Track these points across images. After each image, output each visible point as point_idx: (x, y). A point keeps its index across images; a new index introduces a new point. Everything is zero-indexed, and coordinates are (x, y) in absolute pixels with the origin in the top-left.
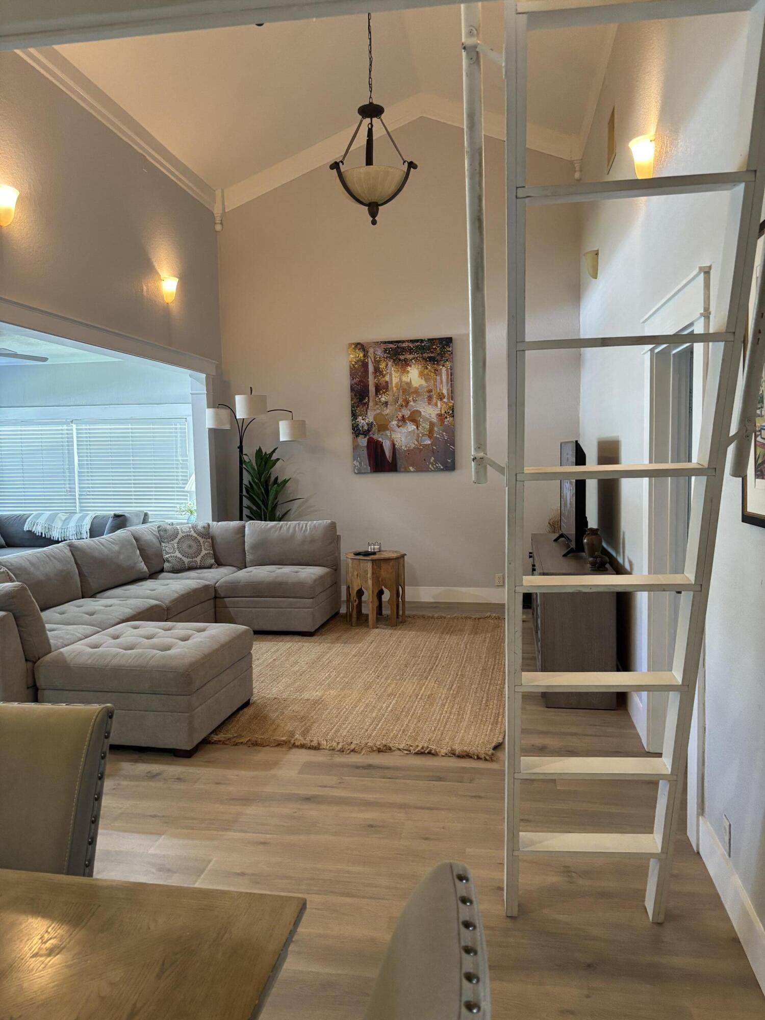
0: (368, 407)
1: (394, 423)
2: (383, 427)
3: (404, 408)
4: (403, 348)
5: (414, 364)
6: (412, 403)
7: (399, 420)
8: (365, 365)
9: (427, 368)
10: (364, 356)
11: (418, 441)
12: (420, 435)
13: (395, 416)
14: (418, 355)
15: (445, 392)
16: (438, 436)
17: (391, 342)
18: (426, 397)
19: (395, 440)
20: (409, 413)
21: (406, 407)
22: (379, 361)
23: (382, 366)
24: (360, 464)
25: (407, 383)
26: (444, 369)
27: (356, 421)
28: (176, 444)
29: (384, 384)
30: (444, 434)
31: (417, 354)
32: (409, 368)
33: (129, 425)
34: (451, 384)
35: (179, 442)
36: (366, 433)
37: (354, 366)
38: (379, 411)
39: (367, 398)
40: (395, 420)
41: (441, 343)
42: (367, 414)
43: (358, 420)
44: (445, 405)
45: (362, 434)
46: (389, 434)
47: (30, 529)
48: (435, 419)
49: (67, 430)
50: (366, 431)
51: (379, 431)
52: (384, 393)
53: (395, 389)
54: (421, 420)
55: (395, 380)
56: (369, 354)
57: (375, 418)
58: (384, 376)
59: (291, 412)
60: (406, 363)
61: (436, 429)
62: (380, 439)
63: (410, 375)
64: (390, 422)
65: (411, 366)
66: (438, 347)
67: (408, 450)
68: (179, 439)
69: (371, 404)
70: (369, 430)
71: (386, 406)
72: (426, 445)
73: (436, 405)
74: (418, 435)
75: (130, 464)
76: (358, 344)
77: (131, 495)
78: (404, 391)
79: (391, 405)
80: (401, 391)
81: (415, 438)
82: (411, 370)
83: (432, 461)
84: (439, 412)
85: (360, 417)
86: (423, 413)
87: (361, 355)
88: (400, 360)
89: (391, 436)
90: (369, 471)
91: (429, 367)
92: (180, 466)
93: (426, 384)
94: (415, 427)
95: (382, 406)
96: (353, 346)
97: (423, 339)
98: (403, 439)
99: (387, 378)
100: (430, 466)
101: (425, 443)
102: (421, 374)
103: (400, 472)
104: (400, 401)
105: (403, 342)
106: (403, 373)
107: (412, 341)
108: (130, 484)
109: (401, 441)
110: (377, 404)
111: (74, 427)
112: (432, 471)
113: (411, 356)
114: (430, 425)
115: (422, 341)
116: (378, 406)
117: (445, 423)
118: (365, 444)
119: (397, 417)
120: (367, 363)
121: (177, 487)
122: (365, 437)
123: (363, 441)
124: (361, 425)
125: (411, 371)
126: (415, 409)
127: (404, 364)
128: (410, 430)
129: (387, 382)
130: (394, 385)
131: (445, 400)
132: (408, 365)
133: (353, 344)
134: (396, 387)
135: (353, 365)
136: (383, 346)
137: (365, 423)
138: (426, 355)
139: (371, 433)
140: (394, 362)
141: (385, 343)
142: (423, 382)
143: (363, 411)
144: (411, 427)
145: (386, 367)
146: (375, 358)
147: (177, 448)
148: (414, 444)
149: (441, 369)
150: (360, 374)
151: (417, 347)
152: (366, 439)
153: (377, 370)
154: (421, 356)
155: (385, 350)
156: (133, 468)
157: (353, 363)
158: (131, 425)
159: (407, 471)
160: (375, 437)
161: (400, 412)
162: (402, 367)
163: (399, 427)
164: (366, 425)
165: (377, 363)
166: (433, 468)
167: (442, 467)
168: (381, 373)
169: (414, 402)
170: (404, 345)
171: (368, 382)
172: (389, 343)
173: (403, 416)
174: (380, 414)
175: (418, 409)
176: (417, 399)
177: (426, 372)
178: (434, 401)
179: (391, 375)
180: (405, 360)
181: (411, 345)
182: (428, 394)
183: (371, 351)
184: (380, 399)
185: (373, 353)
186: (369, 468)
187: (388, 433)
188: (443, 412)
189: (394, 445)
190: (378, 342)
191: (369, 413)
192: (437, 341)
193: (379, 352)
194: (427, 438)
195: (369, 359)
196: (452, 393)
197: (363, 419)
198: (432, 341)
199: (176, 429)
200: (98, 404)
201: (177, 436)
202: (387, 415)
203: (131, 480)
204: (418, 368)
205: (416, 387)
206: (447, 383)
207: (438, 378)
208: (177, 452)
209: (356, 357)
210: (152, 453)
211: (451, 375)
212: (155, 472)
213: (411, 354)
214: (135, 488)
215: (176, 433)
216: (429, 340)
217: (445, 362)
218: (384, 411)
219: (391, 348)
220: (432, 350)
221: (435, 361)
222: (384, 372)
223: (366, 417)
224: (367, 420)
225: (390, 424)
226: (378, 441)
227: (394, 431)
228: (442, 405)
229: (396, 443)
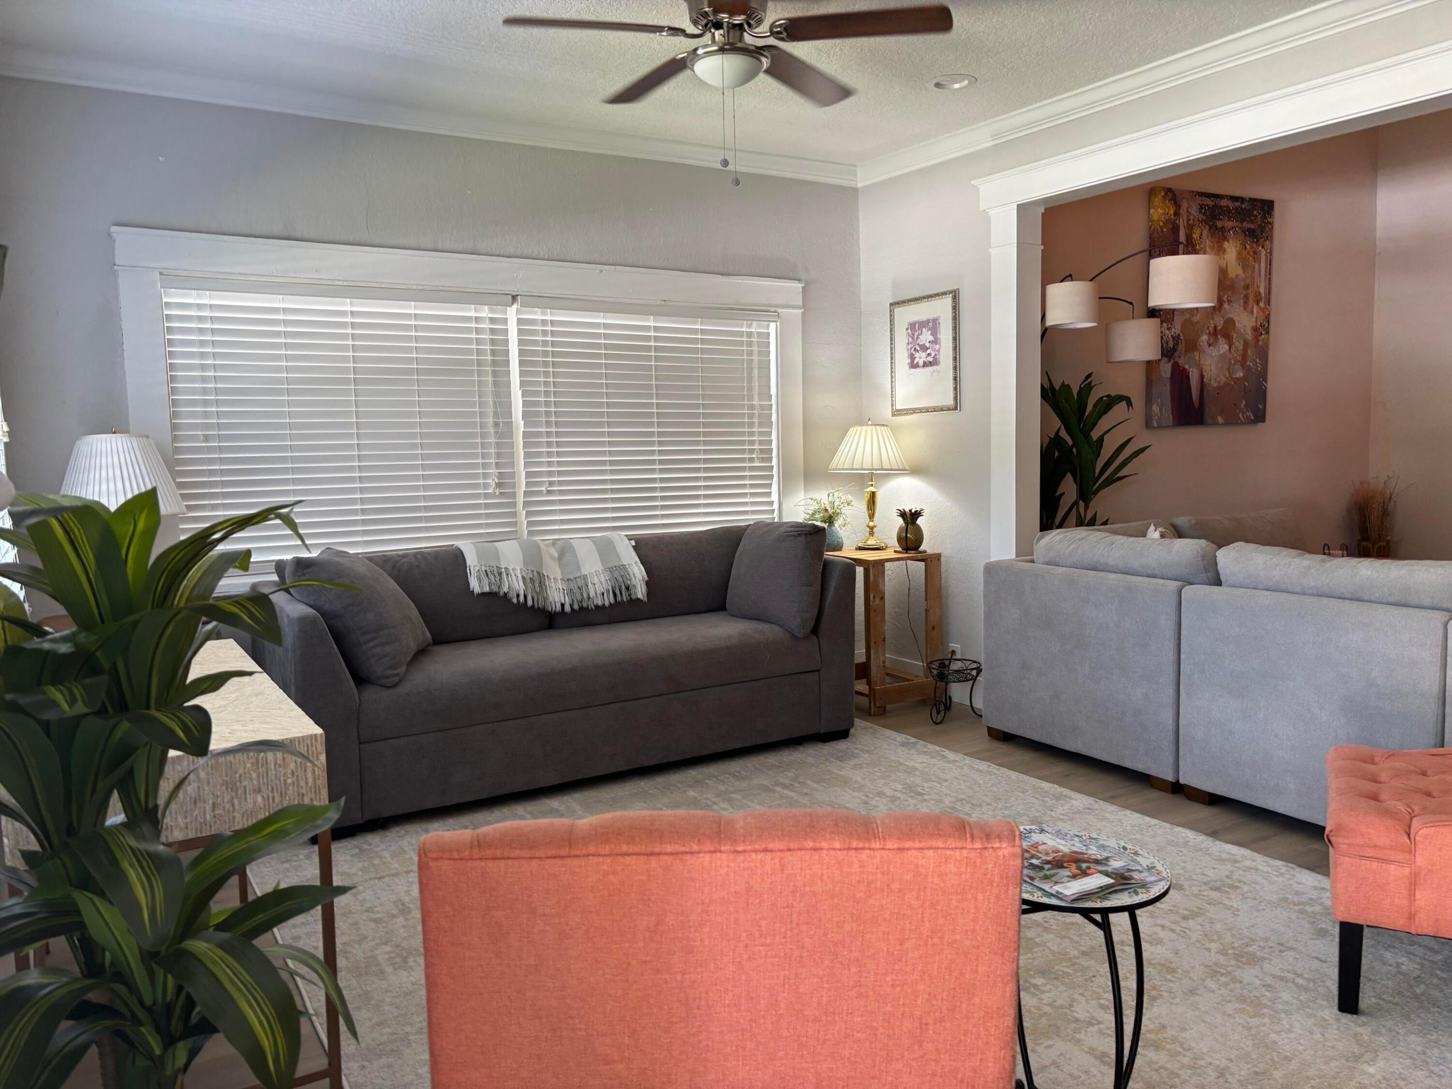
1: (1205, 338)
3: (1217, 312)
4: (1221, 207)
5: (1233, 238)
6: (1226, 306)
7: (1210, 334)
8: (1175, 230)
9: (1246, 248)
10: (1176, 214)
11: (1229, 373)
12: (1233, 362)
13: (1206, 327)
14: (1237, 224)
15: (1262, 290)
16: (1251, 364)
17: (1209, 195)
18: (1242, 296)
19: (1203, 367)
20: (1222, 322)
21: (1220, 311)
22: (1193, 226)
23: (1196, 235)
24: (1161, 410)
25: (1222, 270)
26: (1263, 252)
28: (750, 370)
30: (1258, 361)
31: (1237, 221)
32: (1226, 245)
33: (648, 320)
34: (1269, 278)
35: (755, 364)
37: (1162, 231)
40: (1206, 334)
41: (1262, 209)
42: (1173, 321)
44: (1261, 313)
45: (1166, 356)
46: (1197, 358)
47: (495, 589)
48: (1249, 336)
49: (492, 320)
51: (1186, 351)
56: (1181, 211)
57: (1183, 327)
59: (1131, 303)
60: (1223, 235)
61: (1249, 352)
62: (1187, 367)
63: (1227, 257)
64: (1200, 337)
65: (1228, 241)
66: (1259, 214)
67: (1218, 387)
68: (755, 358)
73: (1252, 312)
74: (1230, 360)
75: (652, 415)
76: (1169, 190)
77: (653, 489)
82: (1228, 247)
83: (1242, 407)
84: (1254, 324)
86: (1237, 325)
87: (1172, 212)
88: (1216, 227)
89: (1199, 361)
90: (1171, 425)
91: (1248, 247)
92: (756, 420)
93: (1243, 275)
94: (1227, 348)
96: (1163, 194)
97: (1244, 196)
98: (1213, 368)
100: (1241, 414)
102: (1239, 254)
103: (1207, 424)
105: (1221, 197)
106: (1219, 251)
107: (1234, 199)
108: (652, 462)
109: (1211, 370)
111: (512, 313)
112: (1242, 423)
113: (1229, 224)
114: (1244, 345)
115: (1241, 200)
117: (1260, 343)
118: (1169, 375)
119: (1208, 328)
120: (1178, 227)
121: (752, 469)
122: (1169, 361)
123: (1166, 369)
125: (1227, 250)
126: (1229, 316)
127: (1221, 236)
128: (1222, 352)
131: (1262, 304)
132: (1225, 238)
133: (1163, 189)
135: (1161, 227)
136: (1199, 200)
137: (1170, 336)
138: (1246, 225)
140: (1210, 230)
141: (1202, 194)
142: (1239, 271)
144: (1223, 347)
145: (1200, 238)
146: (1188, 220)
147: (750, 379)
149: (1260, 251)
151: (1237, 208)
152: (1170, 366)
153: (1189, 241)
154: (1240, 225)
155: (1201, 207)
156: (659, 425)
157: (1161, 224)
158: (654, 320)
159: (1215, 424)
160: (1181, 362)
161: (1212, 319)
162: (1218, 242)
163: (1210, 345)
165: (1190, 227)
167: (1253, 418)
168: (1194, 246)
169: (1229, 305)
170: (1224, 203)
172: (1206, 196)
173: (1215, 327)
176: (1232, 299)
177: (1245, 252)
178: (1250, 305)
179: (1205, 252)
180: (1223, 230)
181: (1231, 205)
182: (1244, 292)
183: (1184, 205)
185: (1186, 209)
186: (1171, 417)
187: (1196, 354)
189: (1202, 377)
190: (1193, 192)
191: (1175, 319)
192: (1258, 203)
193: (1194, 211)
194: (1238, 366)
195: (1181, 220)
197: (1168, 329)
198: (1253, 201)
199: (750, 334)
200: (577, 258)
201: (750, 353)
202: (1197, 323)
203: (652, 453)
204: (1236, 246)
205: (1232, 279)
206: (1266, 276)
207: (1257, 266)
208: (750, 389)
209: (1165, 213)
210: (699, 391)
211: (1270, 263)
212: (705, 434)
213: (1229, 219)
214: (662, 471)
215: (750, 344)
216: (1250, 199)
217: (1265, 240)
218: (1193, 316)
219: (1207, 205)
220: (1253, 218)
221: (1256, 237)
222: (1197, 247)
223: (1171, 324)
224: (1173, 330)
225: (1200, 340)
226: (1184, 369)
227: (1204, 352)
228: (1258, 313)
229: (1204, 374)
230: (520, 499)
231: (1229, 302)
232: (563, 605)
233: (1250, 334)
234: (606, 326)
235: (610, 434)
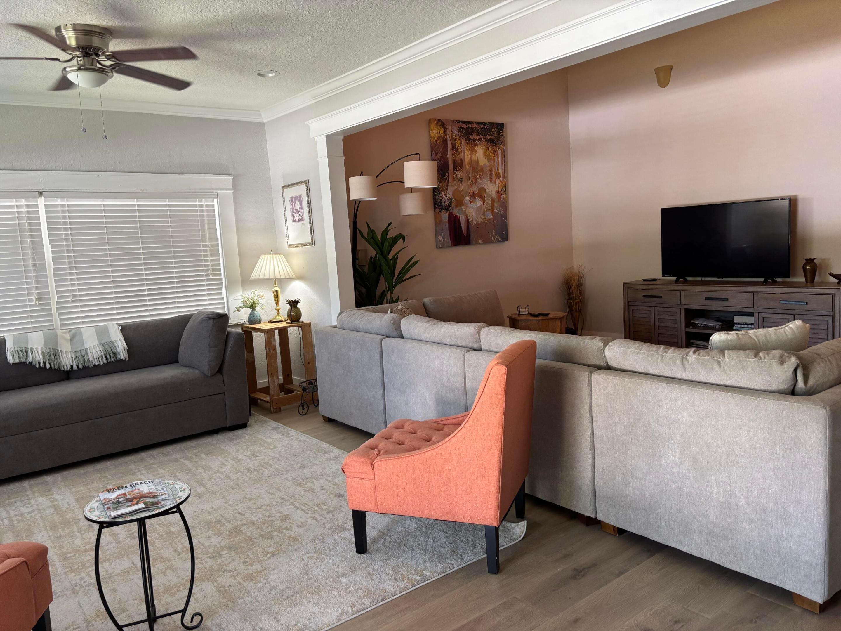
0: (448, 183)
1: (467, 198)
2: (460, 203)
3: (474, 184)
4: (472, 128)
5: (480, 145)
6: (479, 180)
7: (470, 196)
8: (445, 141)
9: (489, 149)
10: (444, 133)
11: (484, 216)
12: (486, 210)
13: (468, 192)
14: (482, 137)
15: (500, 171)
16: (497, 211)
17: (464, 122)
18: (489, 175)
19: (468, 214)
20: (477, 189)
21: (476, 184)
22: (455, 139)
23: (458, 144)
24: (443, 238)
25: (475, 162)
26: (500, 151)
27: (440, 196)
28: (203, 225)
29: (459, 161)
30: (501, 209)
31: (482, 135)
32: (477, 148)
33: (134, 201)
34: (505, 165)
35: (206, 222)
36: (447, 208)
37: (436, 142)
38: (456, 187)
39: (447, 174)
40: (468, 196)
41: (497, 128)
42: (447, 190)
43: (441, 195)
44: (501, 184)
45: (444, 210)
46: (464, 210)
48: (495, 196)
49: (28, 206)
50: (447, 207)
51: (457, 206)
52: (460, 170)
53: (467, 166)
54: (486, 196)
55: (467, 158)
56: (448, 131)
57: (453, 194)
58: (459, 154)
60: (474, 143)
61: (495, 204)
62: (458, 214)
63: (477, 154)
64: (464, 198)
65: (478, 146)
66: (496, 131)
67: (477, 224)
68: (206, 218)
69: (450, 180)
70: (449, 206)
71: (461, 183)
72: (489, 219)
73: (495, 183)
74: (484, 210)
75: (139, 254)
76: (439, 120)
77: (143, 296)
78: (474, 169)
79: (465, 181)
80: (471, 168)
81: (482, 213)
82: (478, 149)
83: (493, 234)
84: (497, 189)
85: (442, 193)
86: (486, 190)
87: (442, 132)
88: (470, 139)
89: (465, 211)
90: (450, 245)
91: (490, 149)
92: (209, 253)
93: (488, 164)
94: (482, 203)
95: (459, 183)
96: (435, 122)
97: (485, 121)
98: (474, 214)
99: (461, 156)
100: (492, 238)
101: (489, 217)
102: (485, 153)
103: (472, 244)
104: (471, 178)
105: (471, 123)
106: (473, 152)
107: (479, 123)
108: (142, 280)
109: (473, 215)
110: (455, 180)
111: (41, 202)
112: (494, 242)
113: (477, 137)
114: (491, 201)
115: (484, 124)
116: (455, 182)
117: (501, 199)
118: (447, 219)
119: (469, 193)
120: (446, 141)
121: (207, 280)
122: (447, 212)
123: (445, 216)
124: (443, 200)
125: (478, 151)
126: (482, 186)
127: (473, 143)
128: (478, 206)
129: (461, 160)
130: (466, 163)
131: (501, 179)
132: (476, 145)
133: (436, 120)
134: (468, 165)
135: (436, 140)
136: (458, 125)
137: (446, 199)
138: (488, 137)
139: (450, 208)
140: (466, 141)
141: (460, 122)
142: (486, 162)
143: (444, 187)
144: (479, 203)
145: (460, 145)
146: (452, 136)
147: (203, 230)
148: (482, 218)
149: (498, 151)
150: (441, 149)
151: (481, 129)
152: (447, 214)
153: (454, 147)
154: (484, 137)
155: (460, 129)
156: (144, 259)
157: (436, 139)
158: (137, 201)
159: (477, 243)
160: (454, 212)
161: (471, 188)
162: (472, 147)
163: (471, 202)
164: (447, 200)
165: (454, 140)
166: (494, 240)
167: (500, 239)
168: (457, 150)
169: (481, 180)
170: (473, 126)
171: (448, 158)
172: (462, 123)
173: (473, 192)
174: (457, 189)
175: (483, 186)
176: (483, 177)
177: (488, 151)
178: (494, 179)
179: (464, 153)
180: (474, 140)
181: (478, 127)
182: (490, 173)
183: (449, 128)
184: (457, 175)
185: (450, 130)
186: (450, 242)
187: (463, 207)
188: (500, 189)
189: (467, 219)
190: (454, 121)
191: (449, 189)
192: (495, 125)
193: (455, 131)
194: (489, 212)
195: (448, 136)
196: (505, 173)
197: (445, 195)
198: (491, 124)
199: (201, 206)
200: (82, 169)
201: (203, 216)
202: (462, 191)
203: (142, 275)
204: (483, 149)
205: (481, 166)
206: (502, 164)
207: (496, 159)
208: (204, 236)
209: (438, 133)
210: (170, 238)
211: (504, 156)
212: (175, 262)
213: (477, 134)
214: (148, 285)
215: (202, 211)
216: (490, 123)
217: (500, 145)
218: (460, 187)
219: (463, 127)
220: (491, 133)
221: (493, 143)
222: (459, 150)
223: (447, 192)
224: (448, 195)
225: (464, 200)
226: (456, 215)
227: (468, 206)
228: (499, 183)
229: (469, 218)
230: (54, 306)
231: (481, 178)
232: (72, 366)
233: (495, 195)
234: (104, 206)
235: (112, 266)
